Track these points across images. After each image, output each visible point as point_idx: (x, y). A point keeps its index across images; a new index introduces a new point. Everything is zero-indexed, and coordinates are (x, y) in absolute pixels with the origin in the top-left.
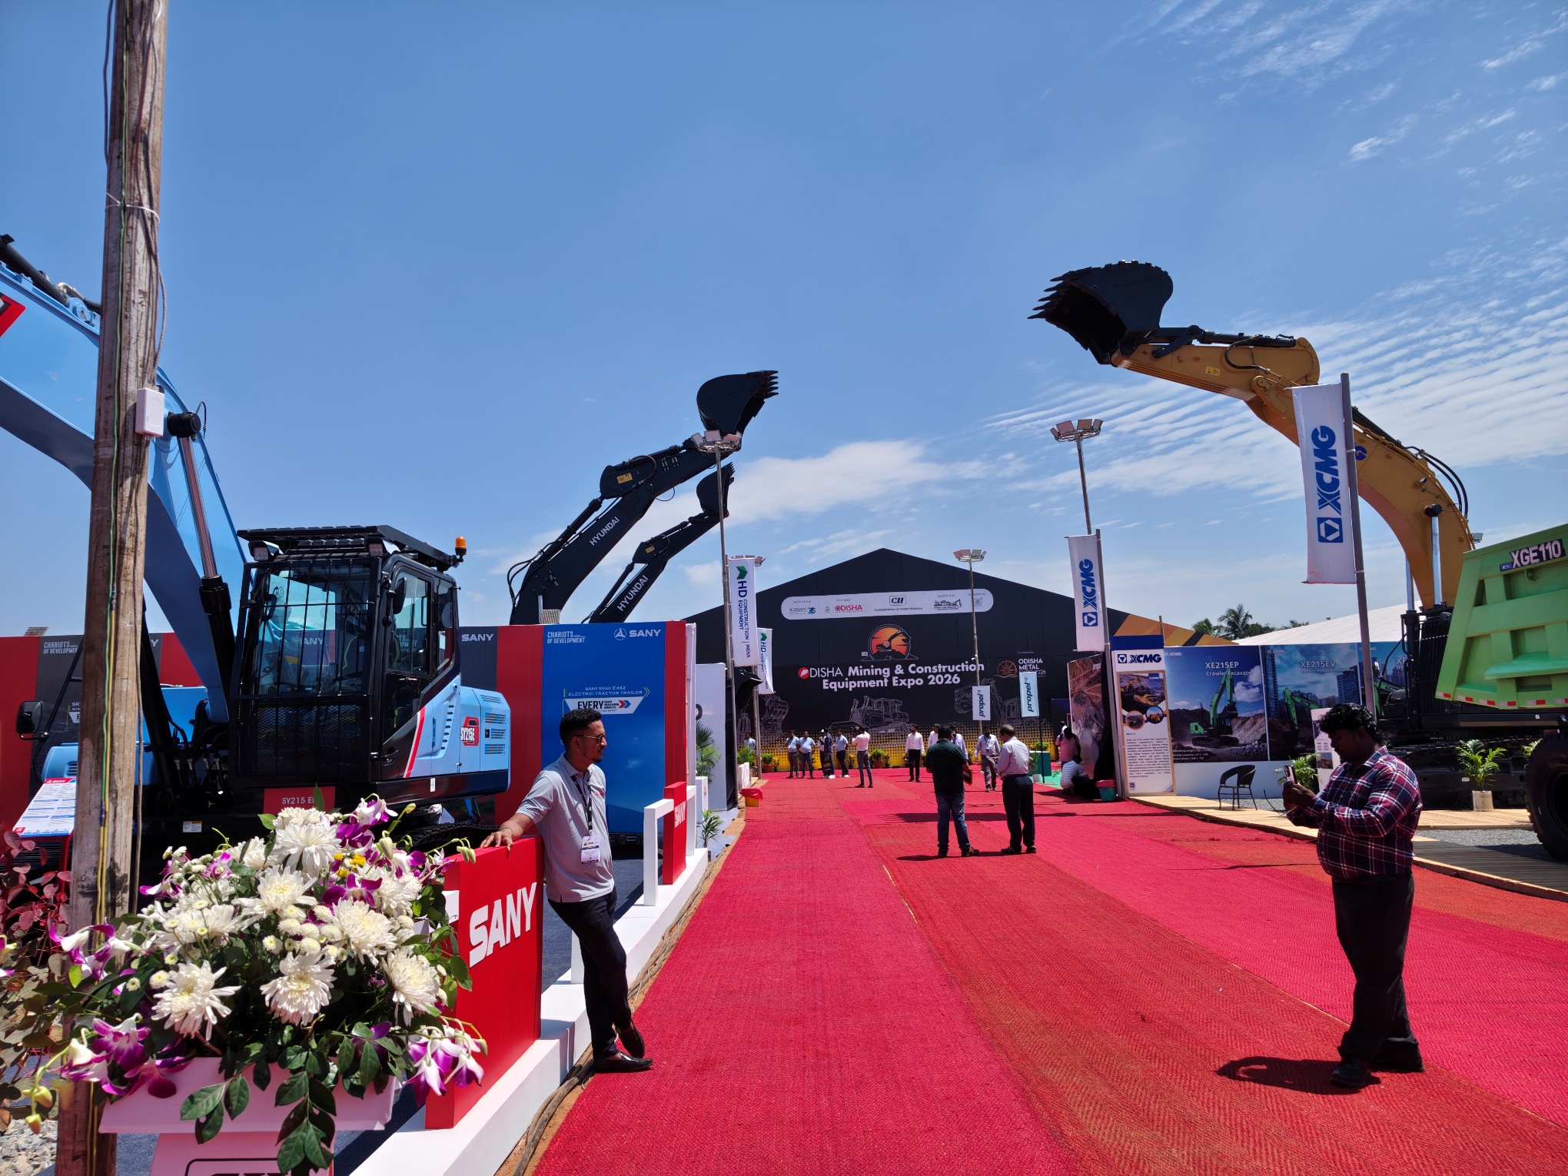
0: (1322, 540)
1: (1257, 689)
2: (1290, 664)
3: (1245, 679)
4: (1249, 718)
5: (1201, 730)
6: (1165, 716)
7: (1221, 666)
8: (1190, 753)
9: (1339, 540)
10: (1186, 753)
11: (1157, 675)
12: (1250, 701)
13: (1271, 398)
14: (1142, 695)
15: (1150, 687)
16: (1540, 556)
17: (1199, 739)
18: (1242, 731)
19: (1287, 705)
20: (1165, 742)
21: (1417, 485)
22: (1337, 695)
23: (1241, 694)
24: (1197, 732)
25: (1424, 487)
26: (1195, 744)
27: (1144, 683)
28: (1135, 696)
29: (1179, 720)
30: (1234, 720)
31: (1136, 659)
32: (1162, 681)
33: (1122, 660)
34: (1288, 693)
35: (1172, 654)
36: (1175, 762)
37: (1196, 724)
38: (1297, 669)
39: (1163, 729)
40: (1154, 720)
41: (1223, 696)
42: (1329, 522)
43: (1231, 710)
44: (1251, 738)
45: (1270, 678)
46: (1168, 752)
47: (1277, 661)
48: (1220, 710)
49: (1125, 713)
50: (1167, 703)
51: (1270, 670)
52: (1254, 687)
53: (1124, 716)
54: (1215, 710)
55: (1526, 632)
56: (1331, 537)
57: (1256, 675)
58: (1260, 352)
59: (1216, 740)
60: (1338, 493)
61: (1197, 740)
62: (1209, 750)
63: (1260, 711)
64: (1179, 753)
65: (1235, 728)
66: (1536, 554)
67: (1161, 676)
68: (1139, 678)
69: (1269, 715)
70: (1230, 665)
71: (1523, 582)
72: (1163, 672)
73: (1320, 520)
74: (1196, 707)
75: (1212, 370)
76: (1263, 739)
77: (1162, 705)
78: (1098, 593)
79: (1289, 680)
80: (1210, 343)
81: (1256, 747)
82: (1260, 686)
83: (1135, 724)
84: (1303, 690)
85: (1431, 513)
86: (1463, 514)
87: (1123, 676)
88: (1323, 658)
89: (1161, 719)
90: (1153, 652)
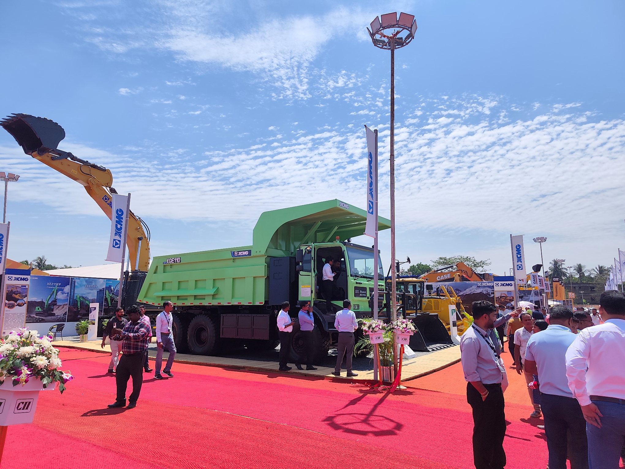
0: (114, 246)
1: (67, 294)
2: (81, 286)
3: (62, 290)
4: (61, 305)
5: (40, 310)
6: (26, 303)
7: (53, 284)
8: (33, 319)
9: (119, 247)
10: (32, 319)
11: (25, 286)
12: (63, 299)
13: (94, 188)
14: (17, 294)
15: (21, 291)
16: (174, 261)
17: (39, 313)
18: (57, 310)
19: (77, 301)
20: (23, 314)
21: (137, 229)
22: (96, 298)
23: (60, 296)
24: (38, 311)
25: (138, 230)
26: (36, 316)
27: (19, 290)
28: (13, 295)
29: (31, 305)
30: (55, 306)
31: (17, 279)
32: (27, 289)
33: (10, 279)
34: (78, 297)
35: (33, 278)
36: (26, 323)
37: (39, 307)
38: (84, 288)
39: (24, 308)
40: (20, 305)
41: (52, 296)
42: (116, 241)
43: (54, 303)
44: (61, 313)
45: (72, 290)
46: (24, 319)
47: (76, 284)
48: (50, 302)
49: (7, 302)
50: (27, 298)
51: (73, 287)
52: (65, 293)
53: (6, 303)
54: (48, 302)
55: (166, 283)
56: (116, 246)
57: (67, 289)
58: (93, 170)
59: (46, 314)
60: (121, 232)
61: (37, 314)
62: (42, 318)
63: (66, 303)
64: (29, 319)
65: (55, 309)
66: (173, 261)
67: (27, 287)
68: (17, 287)
69: (69, 305)
70: (57, 284)
71: (168, 268)
72: (28, 285)
73: (114, 240)
74: (40, 301)
75: (74, 171)
76: (65, 314)
77: (25, 299)
78: (4, 249)
79: (79, 292)
80: (75, 161)
81: (62, 317)
82: (68, 293)
83: (11, 306)
84: (84, 296)
85: (140, 239)
86: (148, 241)
87: (8, 286)
88: (93, 284)
89: (24, 305)
90: (25, 277)
